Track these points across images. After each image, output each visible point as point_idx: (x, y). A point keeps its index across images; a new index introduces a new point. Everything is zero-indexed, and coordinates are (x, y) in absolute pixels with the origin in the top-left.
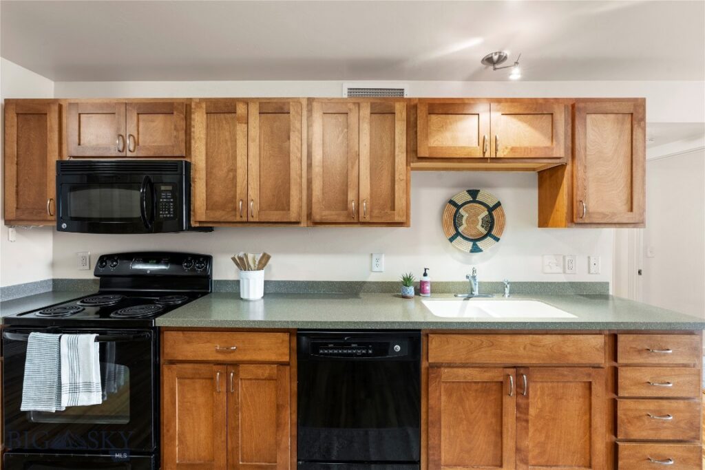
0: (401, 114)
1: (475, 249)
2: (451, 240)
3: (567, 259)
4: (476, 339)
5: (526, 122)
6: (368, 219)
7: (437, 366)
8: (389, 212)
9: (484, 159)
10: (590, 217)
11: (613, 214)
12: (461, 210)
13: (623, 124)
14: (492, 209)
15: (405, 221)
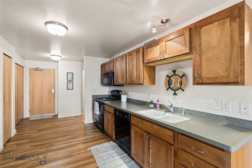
0: (141, 51)
1: (175, 94)
2: (167, 90)
3: (223, 103)
5: (174, 41)
6: (135, 83)
7: (133, 125)
8: (139, 80)
9: (160, 60)
10: (202, 80)
11: (217, 78)
12: (171, 78)
13: (223, 25)
14: (181, 77)
15: (142, 83)
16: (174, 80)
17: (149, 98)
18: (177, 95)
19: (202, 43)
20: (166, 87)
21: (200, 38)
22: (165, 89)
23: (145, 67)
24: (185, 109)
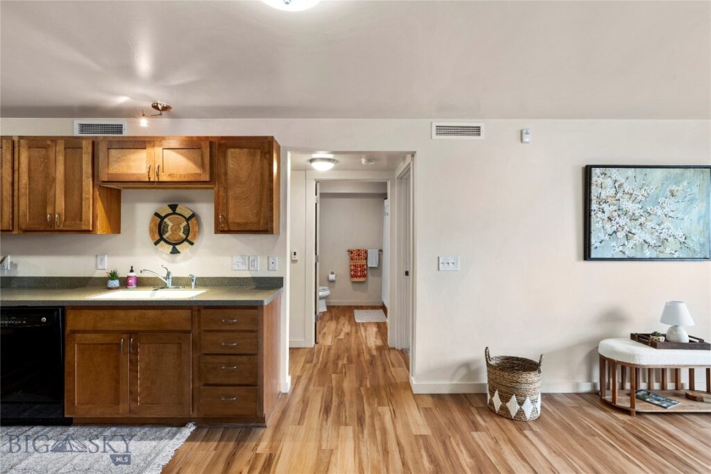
0: (87, 148)
1: (175, 252)
2: (156, 243)
3: (251, 259)
4: (101, 313)
5: (182, 154)
6: (61, 227)
7: (74, 332)
8: (78, 222)
9: (149, 182)
10: (228, 226)
11: (246, 224)
12: (166, 220)
13: (254, 156)
14: (188, 220)
15: (91, 229)
16: (170, 224)
17: (100, 267)
18: (178, 252)
19: (228, 172)
20: (153, 237)
21: (226, 163)
22: (152, 242)
23: (99, 190)
24: (198, 279)
